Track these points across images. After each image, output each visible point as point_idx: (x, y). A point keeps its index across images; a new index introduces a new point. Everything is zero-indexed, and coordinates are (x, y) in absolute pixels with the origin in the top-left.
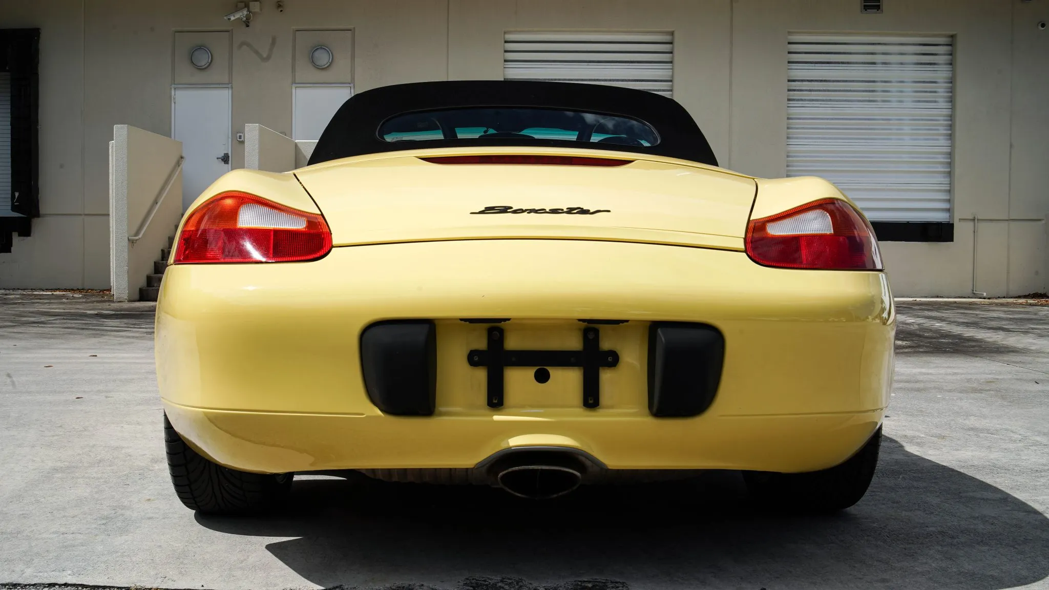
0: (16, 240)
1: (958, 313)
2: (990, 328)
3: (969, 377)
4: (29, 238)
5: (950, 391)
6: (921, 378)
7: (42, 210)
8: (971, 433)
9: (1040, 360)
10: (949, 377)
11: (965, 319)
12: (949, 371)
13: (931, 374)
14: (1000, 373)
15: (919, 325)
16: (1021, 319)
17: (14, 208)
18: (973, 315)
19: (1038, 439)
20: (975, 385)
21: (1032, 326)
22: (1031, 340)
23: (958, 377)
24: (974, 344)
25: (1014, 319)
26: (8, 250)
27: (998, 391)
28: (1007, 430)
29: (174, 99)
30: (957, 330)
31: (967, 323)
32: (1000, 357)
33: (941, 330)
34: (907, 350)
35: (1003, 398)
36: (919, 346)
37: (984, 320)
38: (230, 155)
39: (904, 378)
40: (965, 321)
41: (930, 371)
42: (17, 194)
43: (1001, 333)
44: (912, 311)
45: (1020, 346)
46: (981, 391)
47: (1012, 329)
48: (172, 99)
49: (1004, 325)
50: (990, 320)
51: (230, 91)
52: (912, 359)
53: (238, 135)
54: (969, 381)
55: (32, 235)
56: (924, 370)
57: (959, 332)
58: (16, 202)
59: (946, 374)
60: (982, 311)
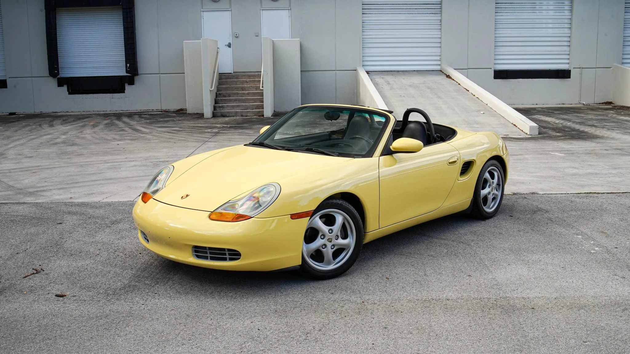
0: (128, 87)
1: (575, 116)
2: (589, 126)
3: (586, 149)
4: (133, 85)
5: (581, 154)
6: (571, 149)
7: (140, 72)
8: (590, 166)
9: (607, 141)
10: (580, 149)
11: (578, 120)
12: (579, 146)
13: (573, 148)
14: (595, 147)
15: (561, 124)
16: (601, 119)
17: (127, 72)
18: (581, 117)
19: (606, 167)
20: (588, 152)
21: (606, 124)
22: (605, 132)
23: (583, 149)
24: (584, 134)
25: (598, 119)
26: (123, 91)
27: (595, 153)
28: (598, 165)
29: (203, 16)
30: (577, 127)
31: (580, 122)
32: (594, 140)
33: (571, 127)
34: (562, 138)
35: (597, 155)
36: (565, 136)
37: (586, 120)
38: (231, 43)
39: (566, 149)
40: (579, 121)
41: (573, 147)
42: (128, 65)
43: (594, 128)
44: (555, 115)
45: (601, 135)
46: (590, 154)
47: (598, 125)
48: (202, 16)
49: (595, 123)
50: (589, 120)
51: (230, 13)
52: (566, 142)
53: (236, 34)
54: (586, 150)
55: (135, 83)
56: (571, 146)
57: (578, 128)
58: (128, 69)
59: (579, 148)
60: (585, 114)
